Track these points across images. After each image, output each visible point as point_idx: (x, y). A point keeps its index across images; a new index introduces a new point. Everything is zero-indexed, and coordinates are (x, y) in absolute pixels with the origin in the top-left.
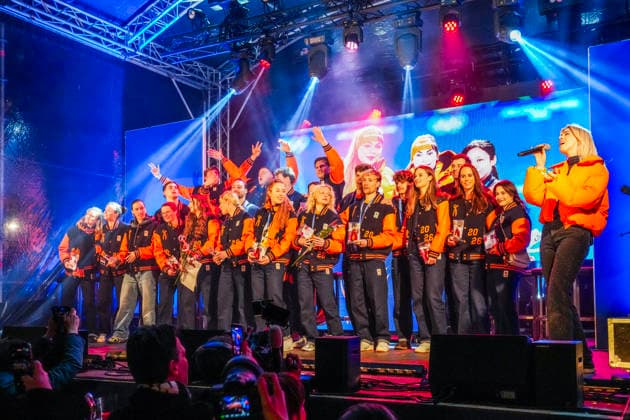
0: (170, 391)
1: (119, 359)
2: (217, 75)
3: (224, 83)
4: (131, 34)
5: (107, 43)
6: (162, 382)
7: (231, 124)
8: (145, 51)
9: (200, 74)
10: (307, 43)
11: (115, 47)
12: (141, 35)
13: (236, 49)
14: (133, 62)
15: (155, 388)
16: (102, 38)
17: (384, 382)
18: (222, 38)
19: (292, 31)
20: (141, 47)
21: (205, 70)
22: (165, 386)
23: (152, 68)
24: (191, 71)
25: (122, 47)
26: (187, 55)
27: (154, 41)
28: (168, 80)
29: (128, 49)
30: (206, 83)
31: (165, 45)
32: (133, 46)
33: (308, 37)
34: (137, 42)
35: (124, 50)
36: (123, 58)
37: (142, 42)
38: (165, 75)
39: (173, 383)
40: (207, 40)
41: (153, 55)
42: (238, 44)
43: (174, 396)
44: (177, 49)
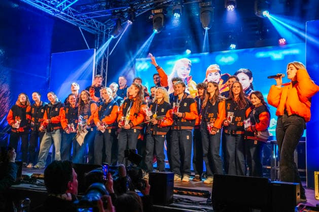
0: (67, 199)
1: (39, 178)
2: (103, 26)
3: (107, 31)
4: (59, 2)
5: (45, 6)
6: (63, 194)
7: (109, 53)
8: (65, 12)
9: (94, 26)
10: (153, 13)
11: (49, 8)
12: (64, 3)
13: (114, 14)
14: (59, 17)
15: (59, 196)
16: (42, 3)
17: (186, 199)
18: (107, 7)
19: (145, 5)
20: (63, 10)
21: (97, 24)
22: (64, 196)
23: (68, 21)
24: (90, 24)
25: (53, 9)
26: (88, 15)
27: (71, 6)
28: (77, 28)
29: (56, 10)
30: (97, 31)
31: (76, 9)
32: (59, 9)
33: (154, 9)
34: (61, 6)
35: (54, 10)
36: (53, 14)
37: (64, 7)
38: (76, 25)
39: (69, 194)
40: (100, 8)
41: (69, 14)
42: (116, 11)
43: (69, 201)
44: (83, 12)
